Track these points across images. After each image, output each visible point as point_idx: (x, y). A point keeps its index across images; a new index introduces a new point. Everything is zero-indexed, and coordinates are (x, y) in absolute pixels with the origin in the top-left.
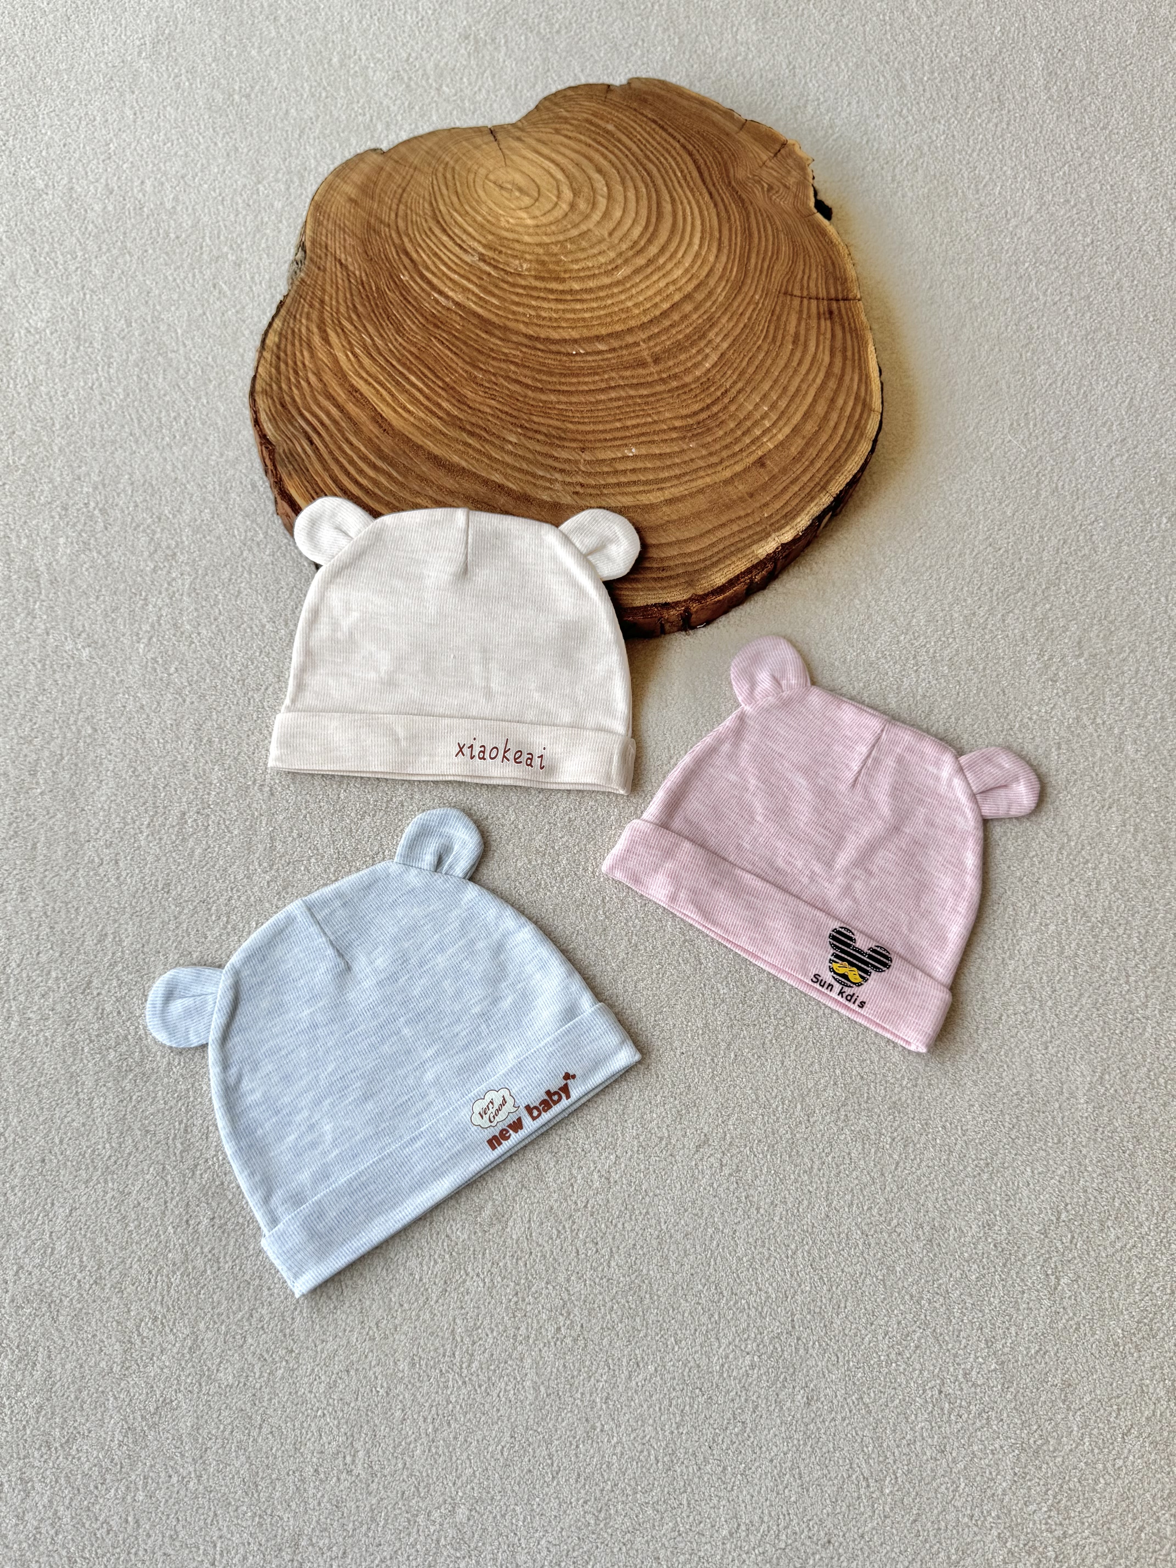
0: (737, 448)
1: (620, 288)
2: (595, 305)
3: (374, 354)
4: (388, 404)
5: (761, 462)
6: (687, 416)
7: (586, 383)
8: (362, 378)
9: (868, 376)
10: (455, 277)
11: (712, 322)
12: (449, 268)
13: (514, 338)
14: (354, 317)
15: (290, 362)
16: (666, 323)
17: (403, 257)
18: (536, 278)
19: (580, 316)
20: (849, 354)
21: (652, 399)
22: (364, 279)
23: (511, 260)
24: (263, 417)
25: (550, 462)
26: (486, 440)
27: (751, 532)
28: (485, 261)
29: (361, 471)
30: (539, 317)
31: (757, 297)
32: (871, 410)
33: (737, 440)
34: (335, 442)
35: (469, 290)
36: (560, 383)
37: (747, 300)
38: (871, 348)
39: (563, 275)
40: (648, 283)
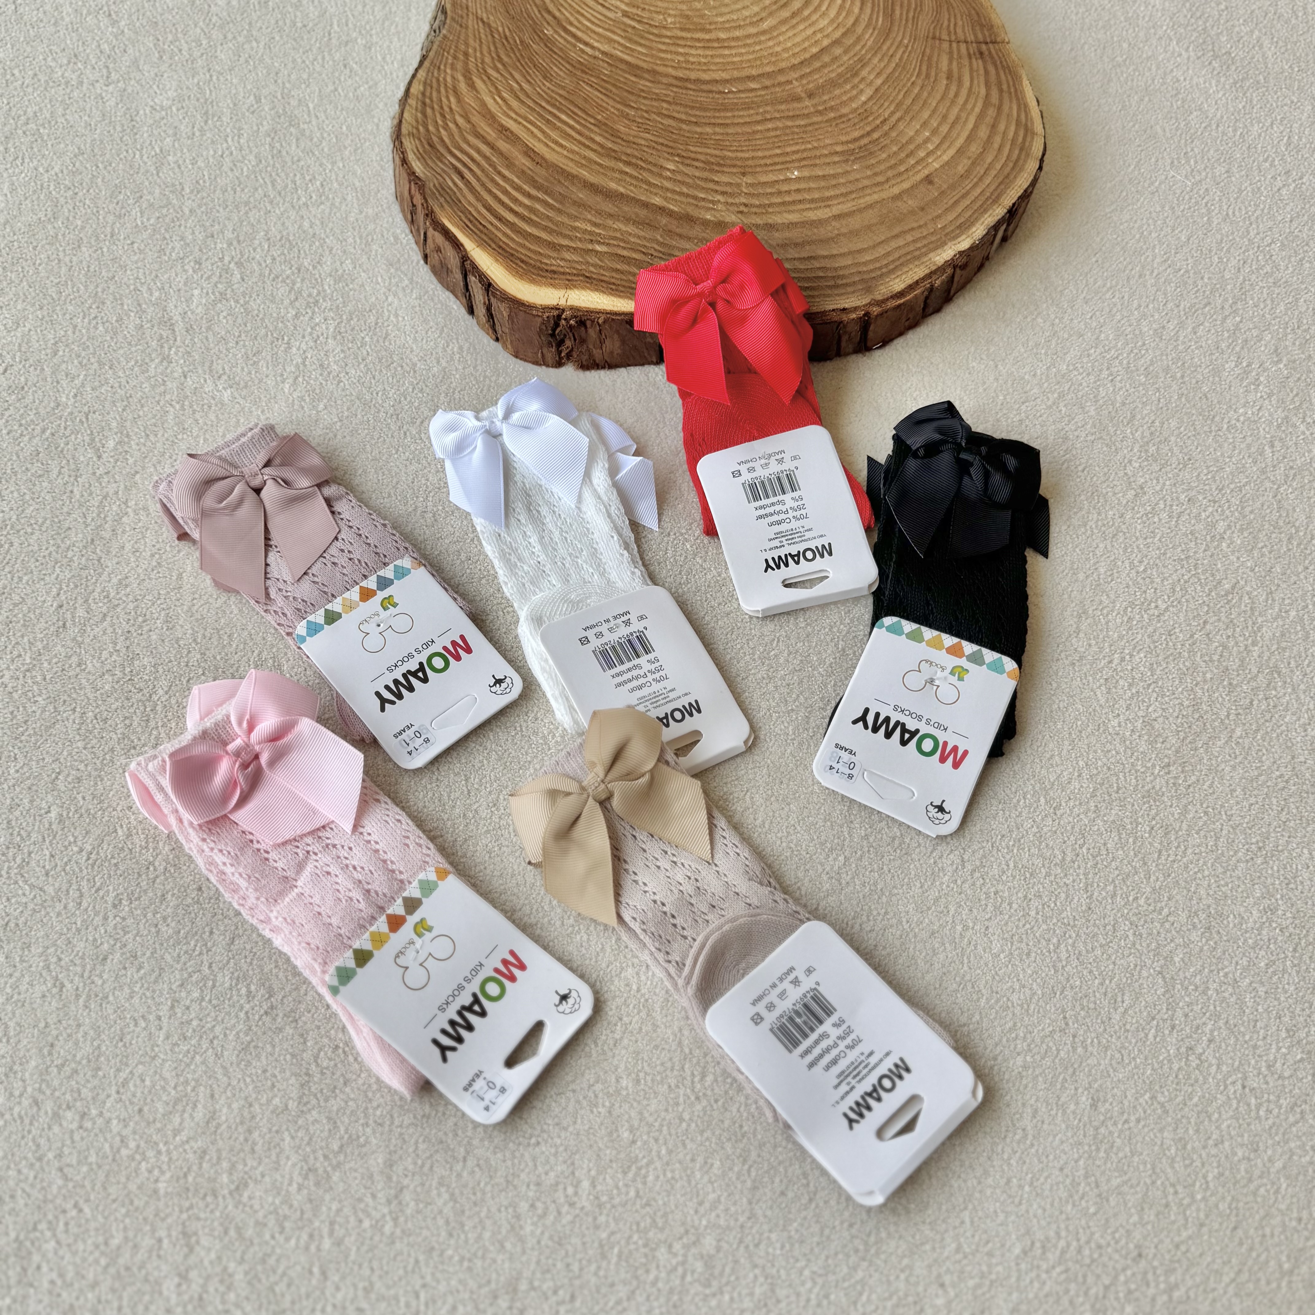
0: (902, 169)
1: (768, 36)
2: (743, 51)
3: (522, 97)
4: (539, 140)
5: (928, 180)
6: (847, 142)
7: (740, 116)
8: (512, 118)
9: (1026, 106)
10: (600, 30)
11: (863, 63)
12: (593, 23)
13: (665, 80)
14: (500, 66)
15: (436, 107)
16: (817, 64)
17: (546, 15)
18: (682, 29)
19: (729, 60)
20: (1005, 87)
21: (810, 128)
22: (508, 33)
23: (655, 15)
24: (411, 157)
25: (711, 186)
26: (642, 168)
27: (925, 242)
28: (628, 17)
29: (515, 200)
30: (687, 62)
31: (906, 41)
32: (1034, 134)
33: (902, 162)
34: (487, 176)
35: (615, 41)
36: (714, 117)
37: (896, 44)
38: (1026, 82)
39: (708, 27)
40: (795, 31)
